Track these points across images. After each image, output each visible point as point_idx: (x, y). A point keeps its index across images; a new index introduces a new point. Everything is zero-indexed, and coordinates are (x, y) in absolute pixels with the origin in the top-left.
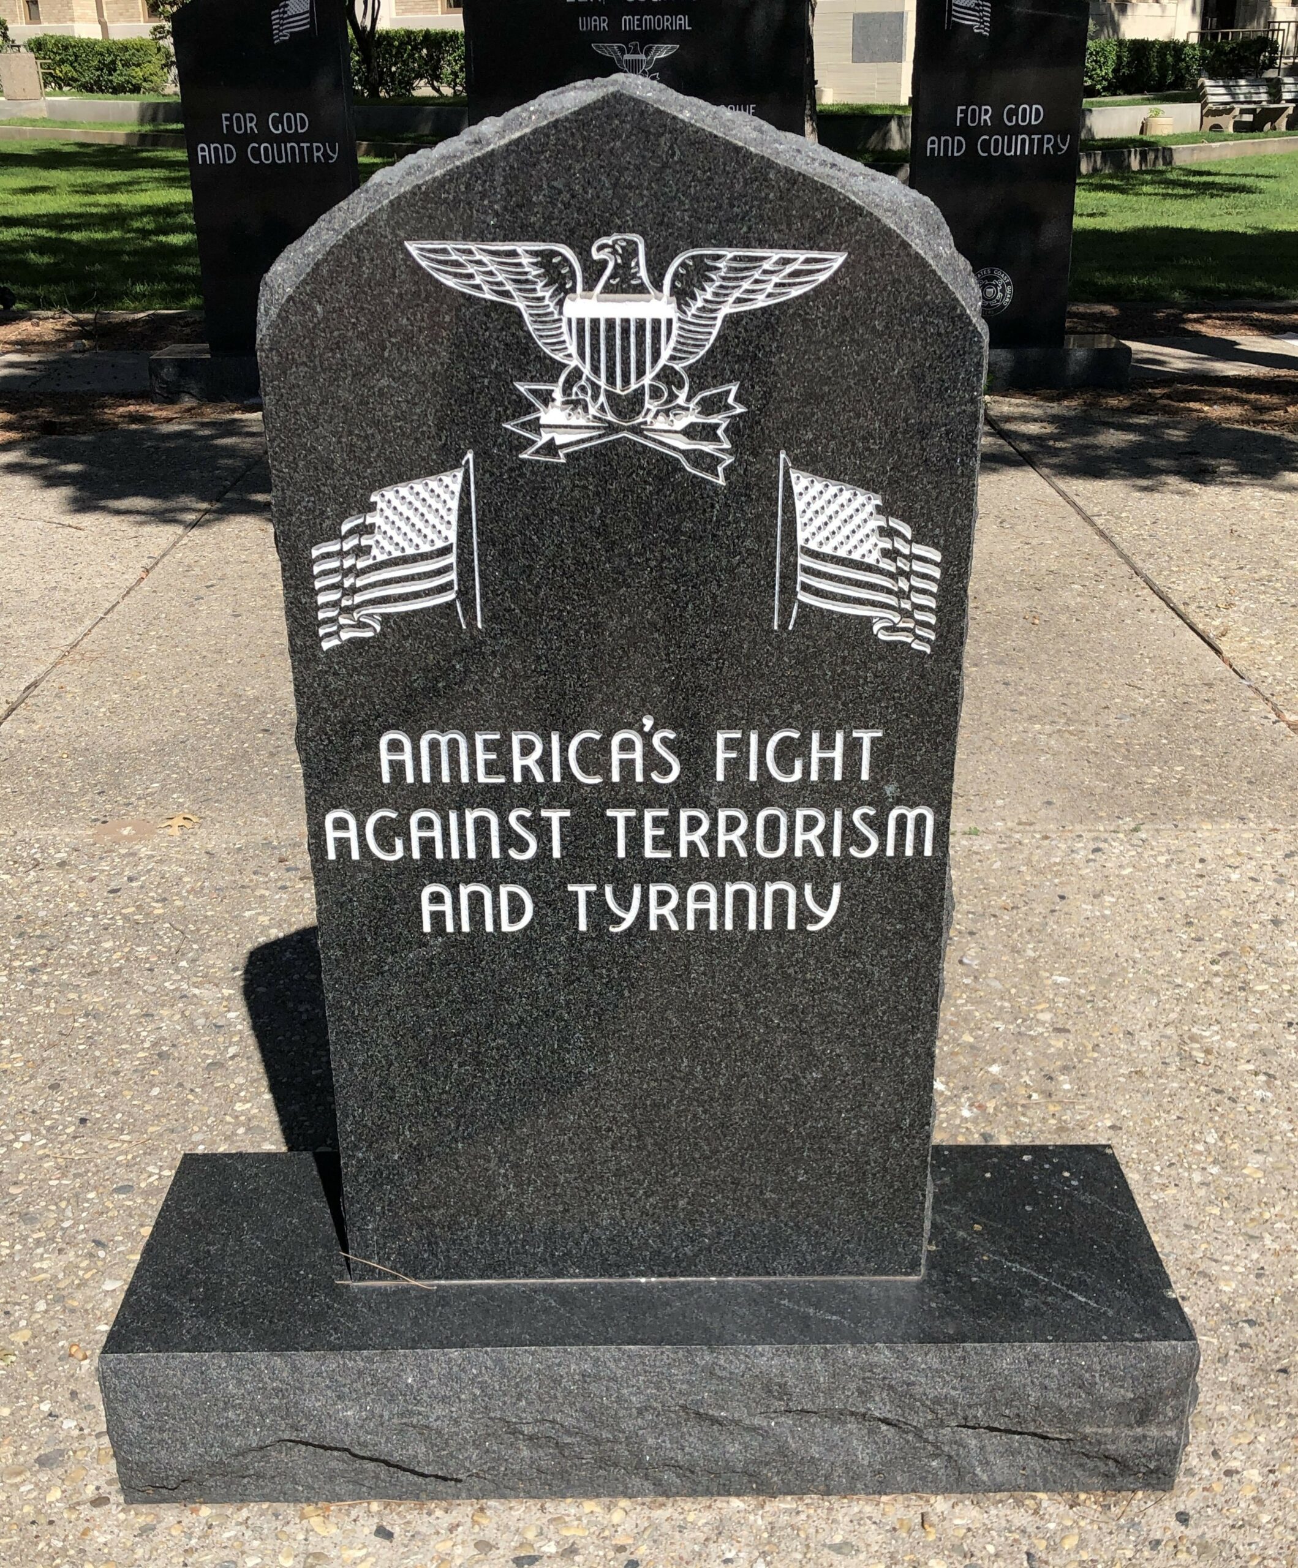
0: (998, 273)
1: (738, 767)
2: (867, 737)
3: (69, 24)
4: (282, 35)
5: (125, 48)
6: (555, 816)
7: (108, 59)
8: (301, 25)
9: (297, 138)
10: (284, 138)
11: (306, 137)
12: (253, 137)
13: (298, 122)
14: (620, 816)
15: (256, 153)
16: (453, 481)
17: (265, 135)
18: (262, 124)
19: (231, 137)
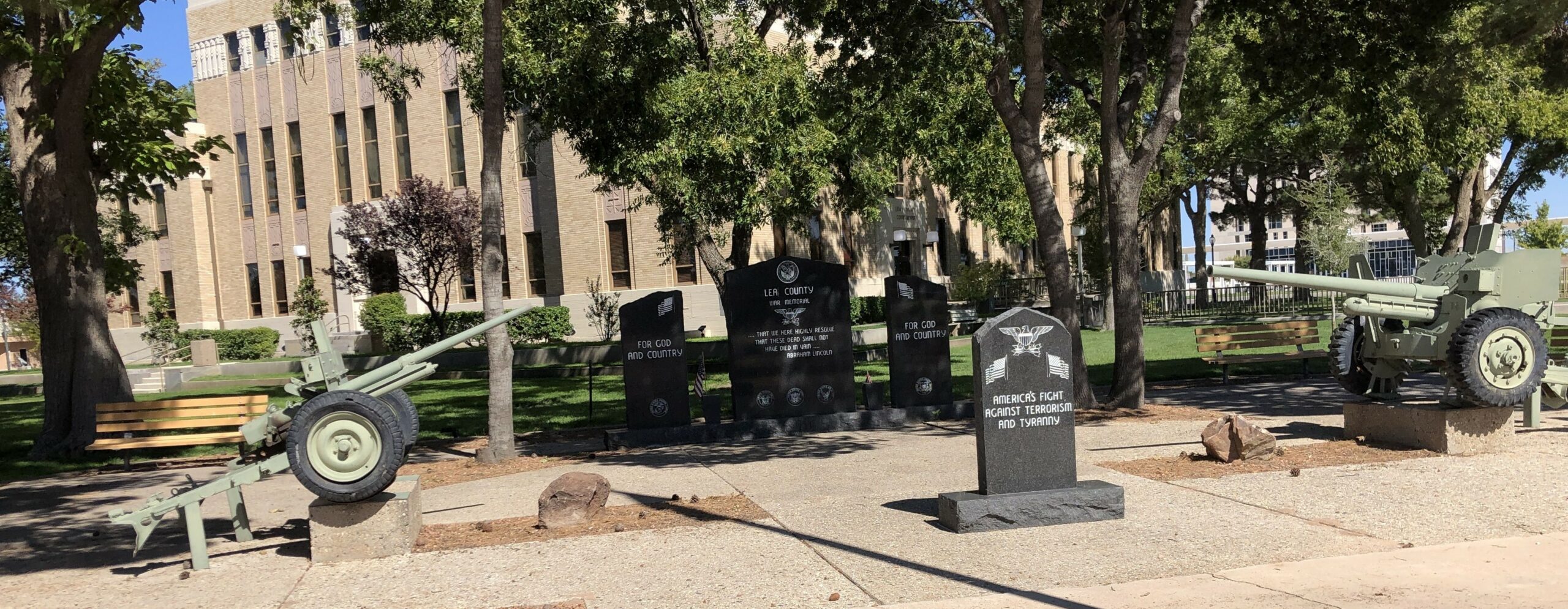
0: (926, 379)
1: (1043, 398)
2: (1061, 392)
3: (199, 322)
4: (662, 313)
5: (251, 333)
6: (1018, 408)
7: (239, 340)
8: (670, 309)
9: (667, 348)
10: (662, 348)
11: (671, 348)
12: (649, 349)
13: (667, 342)
14: (1027, 407)
15: (651, 355)
16: (1004, 359)
17: (655, 348)
18: (653, 344)
19: (641, 349)
